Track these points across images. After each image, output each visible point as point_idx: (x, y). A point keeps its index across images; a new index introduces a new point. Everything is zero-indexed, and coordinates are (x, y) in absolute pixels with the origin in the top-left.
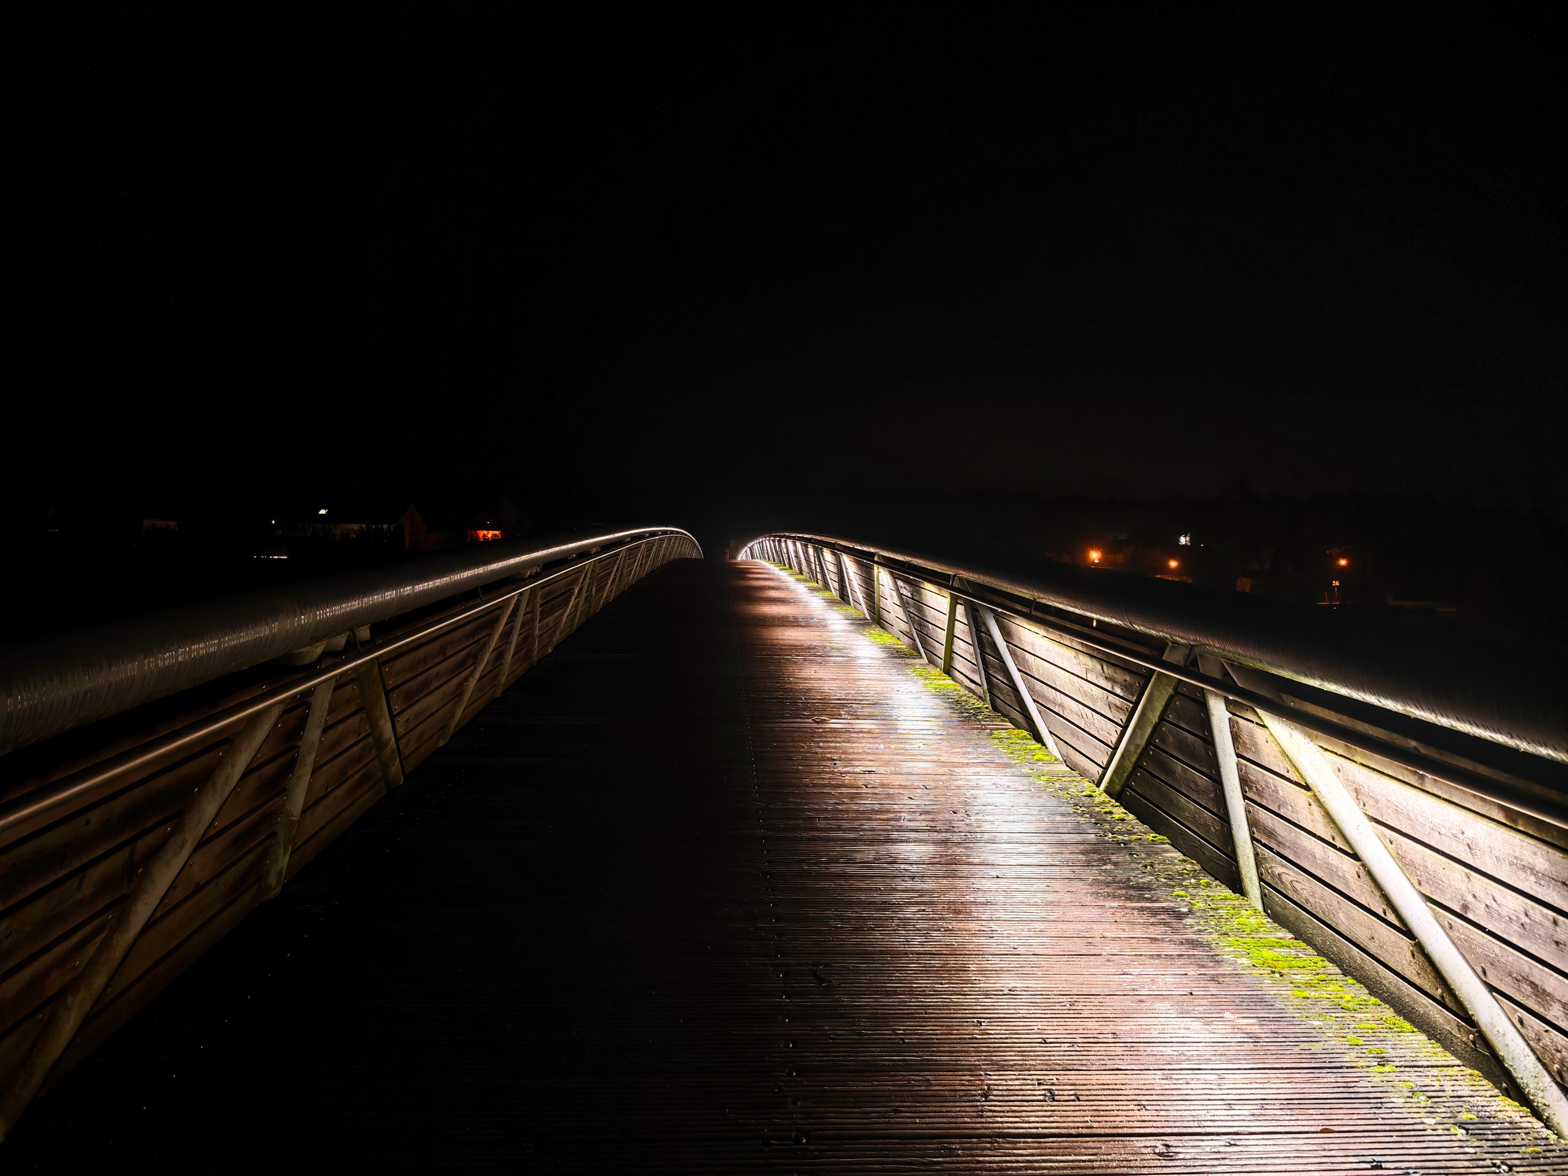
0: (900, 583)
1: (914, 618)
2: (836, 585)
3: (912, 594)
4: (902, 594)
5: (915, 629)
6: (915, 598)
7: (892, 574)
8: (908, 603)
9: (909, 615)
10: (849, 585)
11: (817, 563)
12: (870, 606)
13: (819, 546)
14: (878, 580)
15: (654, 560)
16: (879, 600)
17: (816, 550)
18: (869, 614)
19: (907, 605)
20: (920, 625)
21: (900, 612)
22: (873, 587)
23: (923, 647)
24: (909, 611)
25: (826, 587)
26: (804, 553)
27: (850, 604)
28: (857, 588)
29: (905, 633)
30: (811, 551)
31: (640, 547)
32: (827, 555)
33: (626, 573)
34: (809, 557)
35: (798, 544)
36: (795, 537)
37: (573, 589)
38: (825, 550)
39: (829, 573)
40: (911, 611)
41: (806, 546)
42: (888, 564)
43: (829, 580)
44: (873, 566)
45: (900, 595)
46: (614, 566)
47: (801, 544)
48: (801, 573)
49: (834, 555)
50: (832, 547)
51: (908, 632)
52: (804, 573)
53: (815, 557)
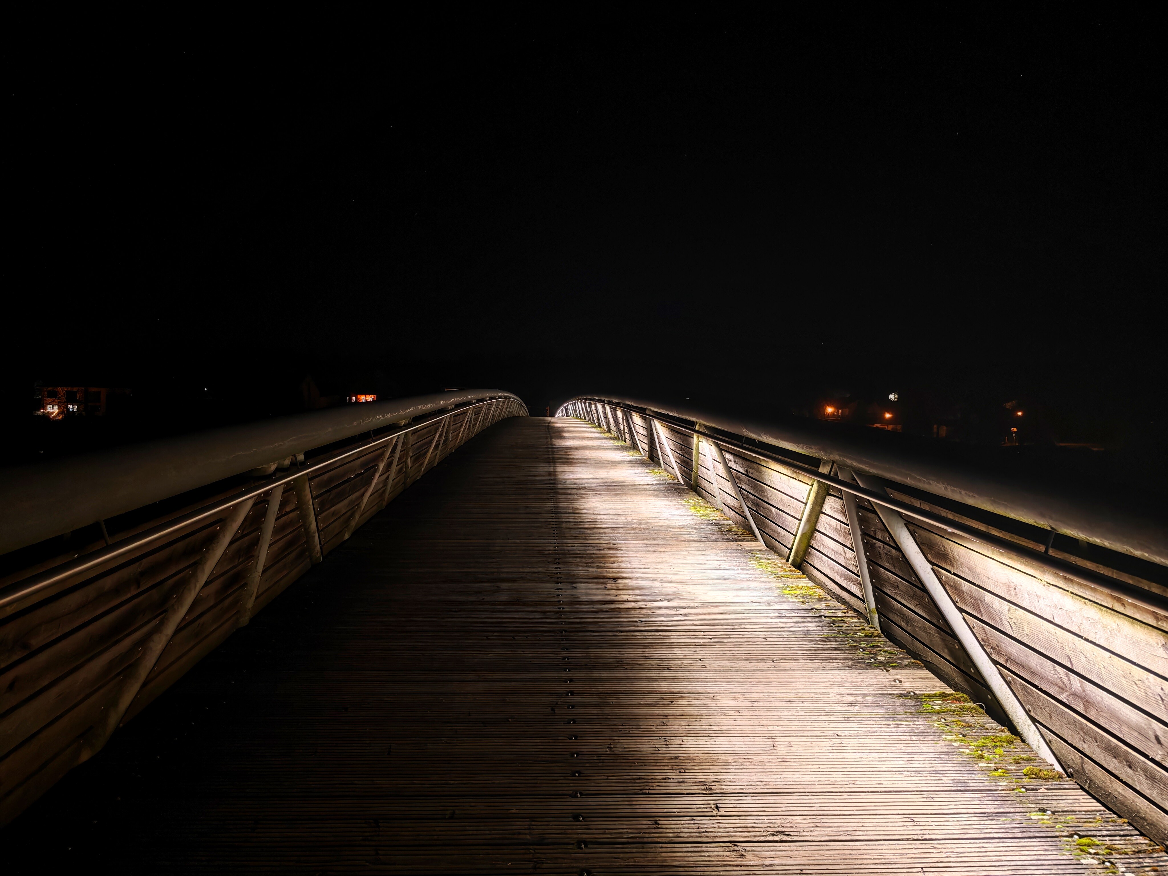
0: (728, 456)
1: (748, 497)
2: (646, 447)
3: (747, 471)
4: (731, 468)
5: (748, 507)
6: (750, 475)
7: (717, 445)
8: (739, 478)
9: (740, 491)
10: (660, 448)
11: (625, 425)
12: (684, 471)
13: (628, 410)
14: (698, 448)
15: (483, 421)
16: (698, 468)
17: (624, 413)
18: (683, 479)
19: (737, 480)
20: (757, 505)
21: (728, 486)
22: (690, 454)
23: (758, 529)
24: (739, 487)
25: (634, 446)
26: (612, 415)
27: (660, 466)
28: (669, 452)
29: (731, 507)
30: (619, 414)
31: (467, 412)
32: (637, 419)
33: (452, 437)
34: (617, 419)
35: (607, 407)
36: (604, 400)
37: (377, 465)
38: (634, 414)
39: (637, 435)
40: (744, 487)
41: (615, 410)
42: (712, 434)
43: (638, 441)
44: (693, 434)
45: (729, 469)
46: (436, 434)
47: (610, 407)
48: (609, 431)
49: (644, 419)
50: (642, 412)
51: (735, 508)
52: (612, 432)
53: (623, 419)
